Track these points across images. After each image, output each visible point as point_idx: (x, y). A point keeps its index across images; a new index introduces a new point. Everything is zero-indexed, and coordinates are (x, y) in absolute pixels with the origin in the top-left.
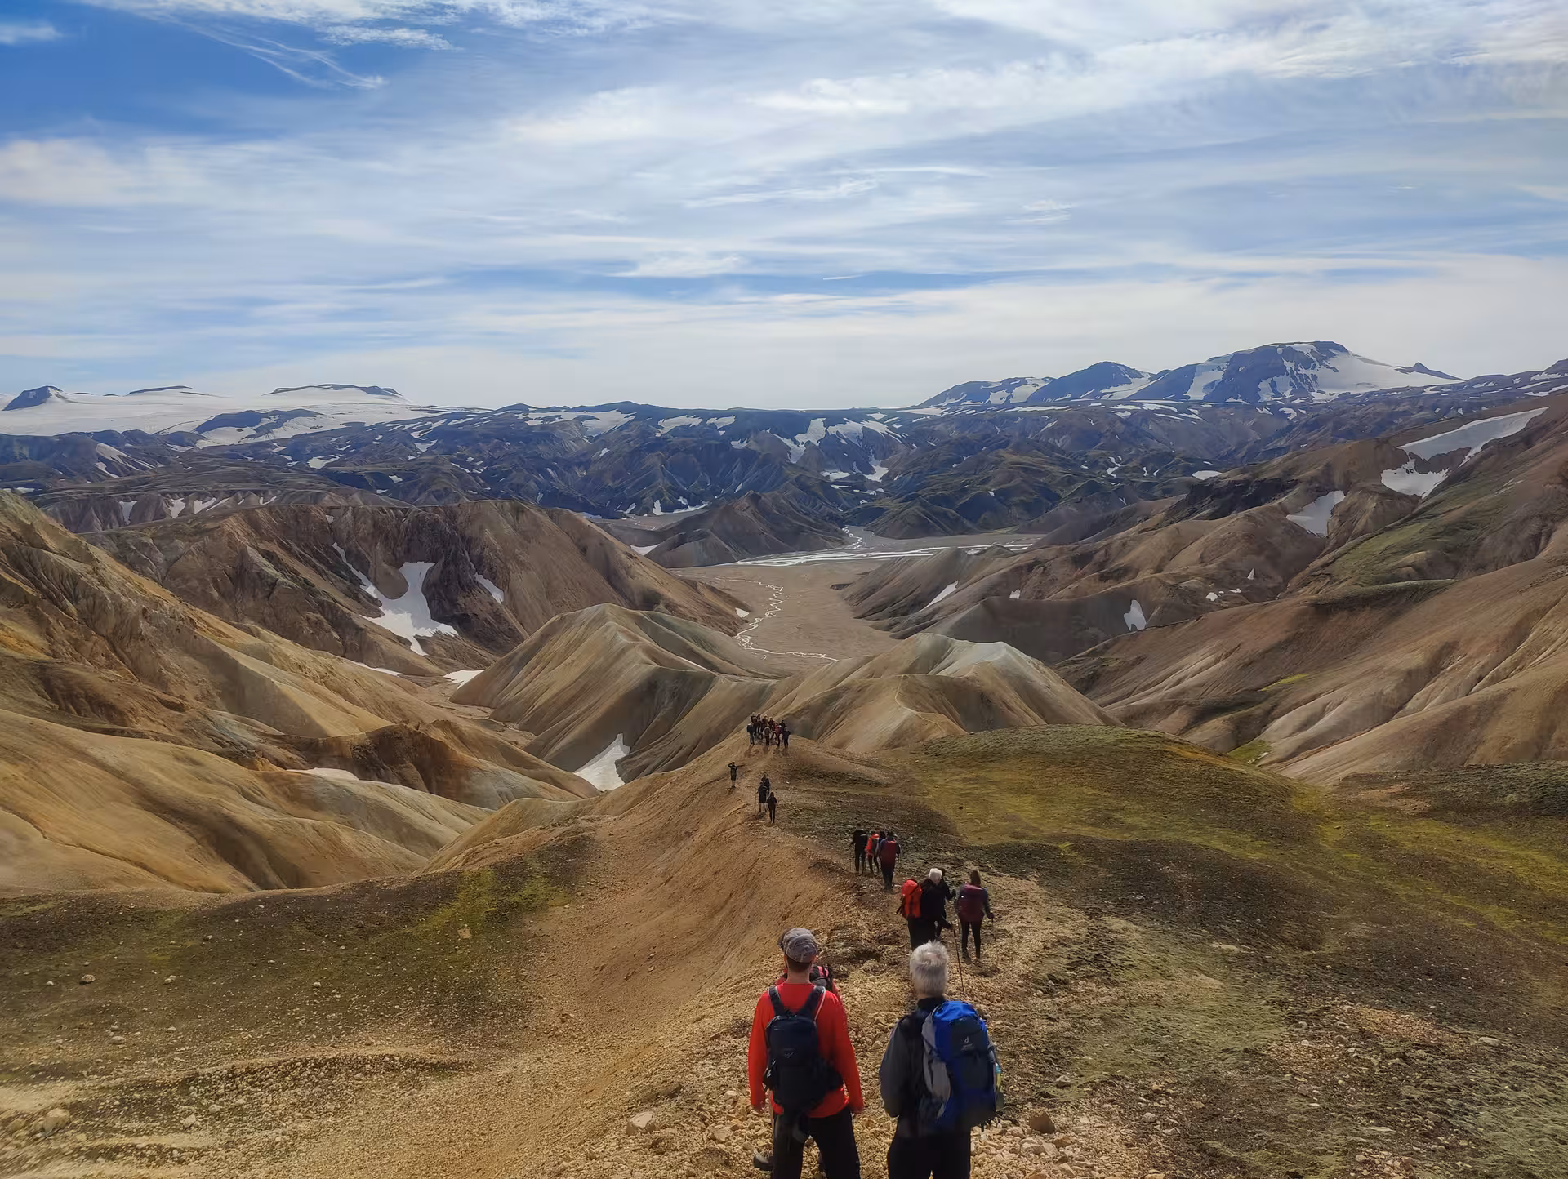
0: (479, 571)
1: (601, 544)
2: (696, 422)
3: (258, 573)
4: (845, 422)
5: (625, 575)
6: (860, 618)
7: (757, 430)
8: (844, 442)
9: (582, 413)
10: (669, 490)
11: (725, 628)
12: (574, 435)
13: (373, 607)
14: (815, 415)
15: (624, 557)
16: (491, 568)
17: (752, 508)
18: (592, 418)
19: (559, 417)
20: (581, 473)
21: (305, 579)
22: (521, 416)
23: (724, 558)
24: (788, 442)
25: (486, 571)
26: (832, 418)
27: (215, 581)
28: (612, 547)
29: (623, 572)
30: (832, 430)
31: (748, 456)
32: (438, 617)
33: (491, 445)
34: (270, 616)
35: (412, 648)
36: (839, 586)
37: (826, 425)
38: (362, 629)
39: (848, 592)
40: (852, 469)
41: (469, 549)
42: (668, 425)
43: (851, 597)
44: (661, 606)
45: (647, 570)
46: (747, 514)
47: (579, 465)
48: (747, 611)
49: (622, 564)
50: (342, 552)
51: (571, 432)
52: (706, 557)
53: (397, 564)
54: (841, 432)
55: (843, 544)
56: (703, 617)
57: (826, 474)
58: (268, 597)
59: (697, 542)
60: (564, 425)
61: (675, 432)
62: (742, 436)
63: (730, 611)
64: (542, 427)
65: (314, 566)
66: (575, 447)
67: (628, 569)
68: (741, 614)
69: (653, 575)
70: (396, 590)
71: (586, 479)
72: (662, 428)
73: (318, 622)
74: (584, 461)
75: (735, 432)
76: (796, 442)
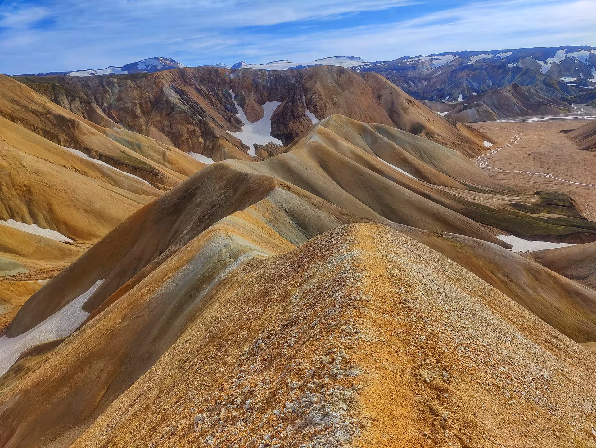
0: (308, 108)
1: (391, 93)
2: (490, 56)
3: (166, 101)
4: (578, 51)
5: (403, 113)
6: (584, 149)
7: (523, 58)
8: (576, 61)
9: (433, 57)
10: (468, 89)
11: (470, 152)
12: (427, 67)
13: (237, 125)
14: (560, 48)
15: (405, 102)
16: (315, 106)
17: (513, 91)
18: (437, 59)
19: (422, 60)
20: (425, 83)
21: (201, 108)
22: (404, 61)
23: (489, 118)
24: (541, 63)
25: (312, 108)
26: (569, 49)
27: (141, 104)
28: (398, 94)
29: (402, 111)
30: (570, 55)
31: (517, 70)
32: (274, 134)
33: (387, 72)
34: (167, 127)
35: (249, 152)
36: (566, 132)
37: (566, 53)
38: (217, 137)
39: (572, 134)
40: (579, 76)
41: (306, 95)
42: (474, 59)
43: (576, 137)
44: (423, 134)
45: (420, 111)
46: (509, 94)
47: (425, 80)
48: (493, 143)
49: (402, 106)
50: (233, 95)
51: (425, 66)
52: (478, 117)
53: (261, 102)
54: (575, 56)
55: (570, 112)
56: (453, 143)
57: (562, 79)
58: (169, 115)
59: (474, 109)
60: (423, 63)
61: (477, 62)
62: (514, 62)
63: (478, 142)
64: (413, 64)
65: (211, 101)
66: (425, 72)
67: (405, 110)
68: (487, 144)
69: (423, 114)
70: (255, 117)
71: (427, 86)
72: (471, 61)
73: (193, 132)
74: (428, 78)
75: (510, 60)
76: (546, 63)
